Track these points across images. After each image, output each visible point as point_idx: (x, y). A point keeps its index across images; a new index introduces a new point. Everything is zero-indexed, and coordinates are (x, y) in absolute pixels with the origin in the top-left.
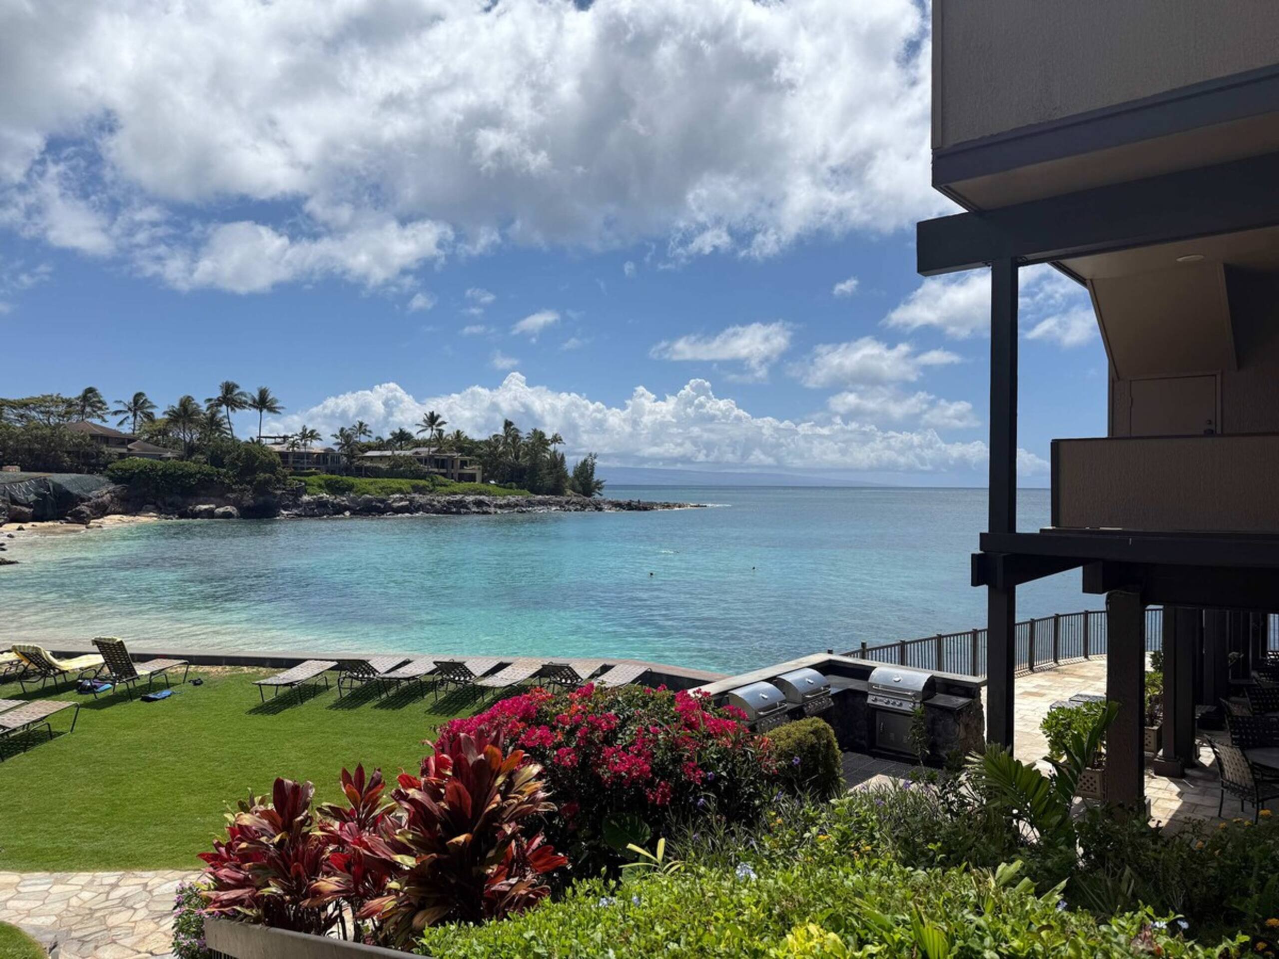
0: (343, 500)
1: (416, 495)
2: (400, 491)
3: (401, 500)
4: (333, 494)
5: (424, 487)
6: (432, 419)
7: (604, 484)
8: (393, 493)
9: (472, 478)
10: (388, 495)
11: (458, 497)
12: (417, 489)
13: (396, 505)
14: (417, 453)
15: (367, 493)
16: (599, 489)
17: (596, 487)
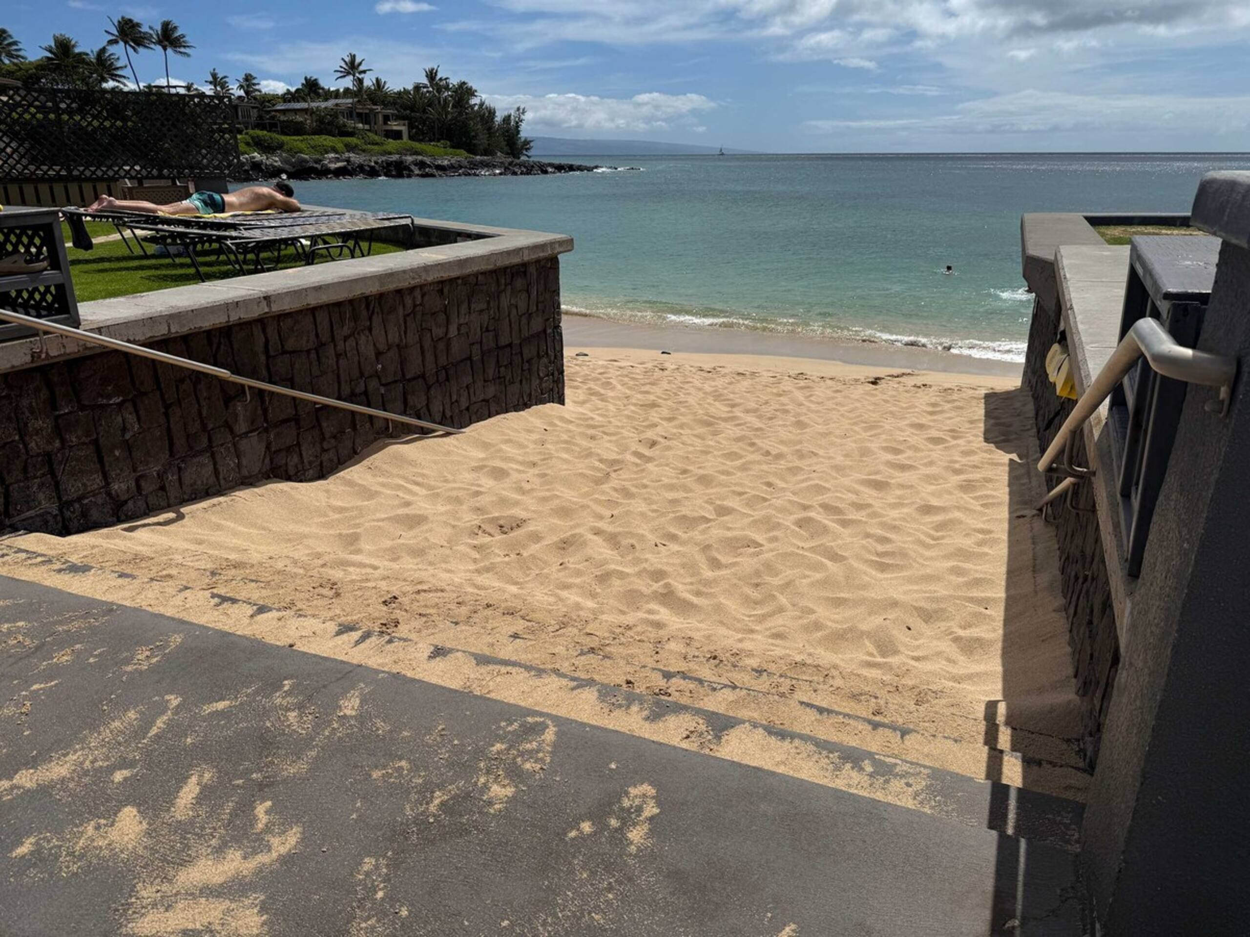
0: (275, 160)
1: (352, 155)
2: (334, 150)
3: (337, 160)
4: (264, 152)
5: (356, 146)
6: (352, 67)
7: (532, 144)
8: (327, 153)
9: (397, 135)
10: (322, 154)
11: (395, 157)
12: (350, 148)
13: (333, 166)
14: (337, 105)
15: (301, 152)
16: (527, 149)
17: (522, 148)
